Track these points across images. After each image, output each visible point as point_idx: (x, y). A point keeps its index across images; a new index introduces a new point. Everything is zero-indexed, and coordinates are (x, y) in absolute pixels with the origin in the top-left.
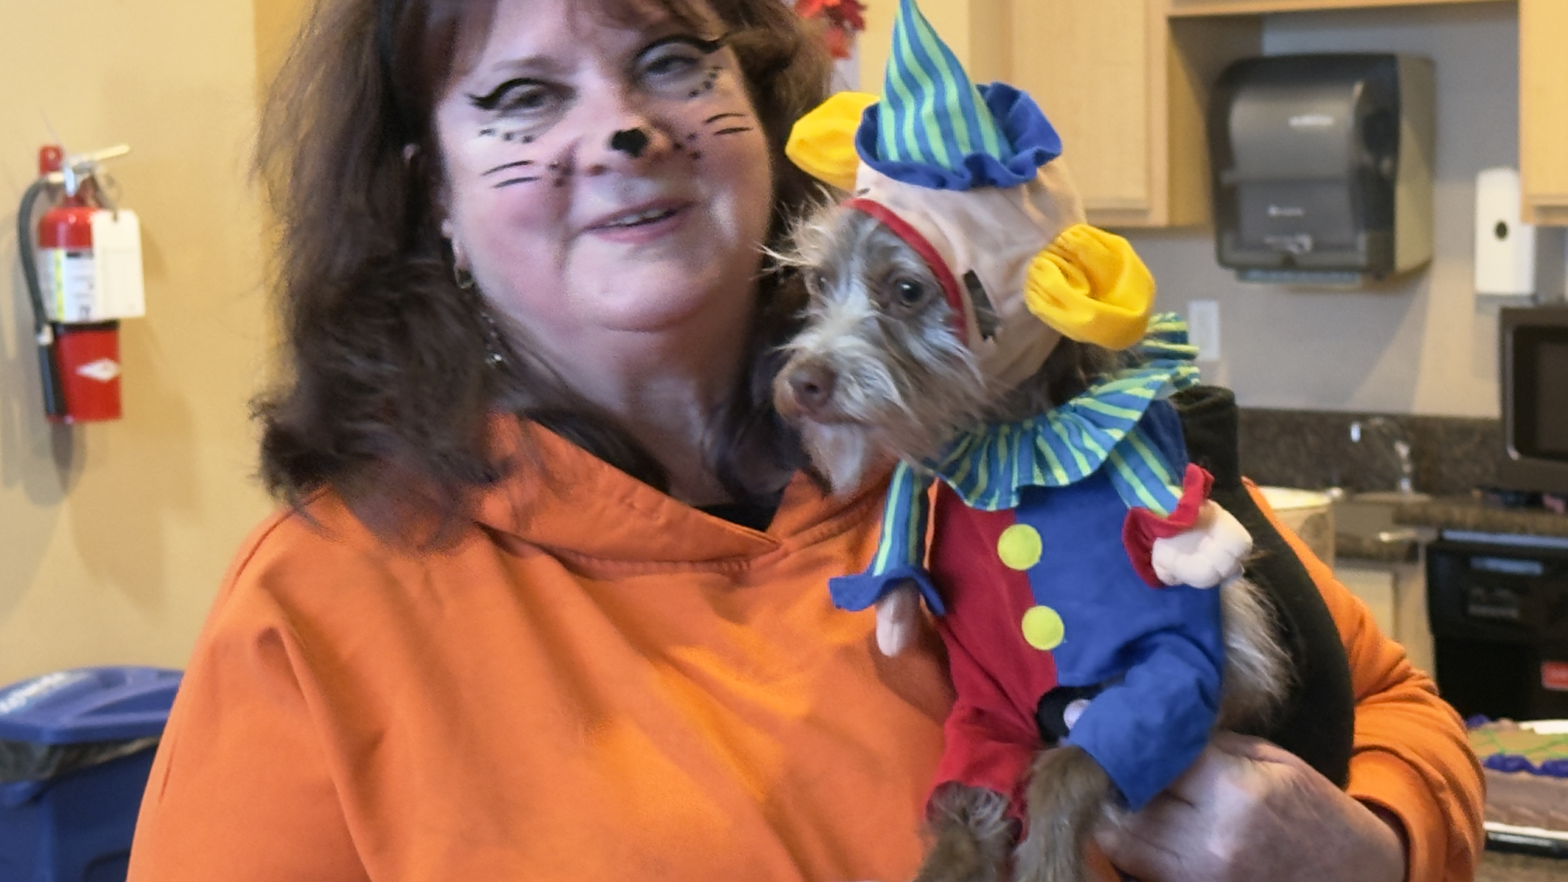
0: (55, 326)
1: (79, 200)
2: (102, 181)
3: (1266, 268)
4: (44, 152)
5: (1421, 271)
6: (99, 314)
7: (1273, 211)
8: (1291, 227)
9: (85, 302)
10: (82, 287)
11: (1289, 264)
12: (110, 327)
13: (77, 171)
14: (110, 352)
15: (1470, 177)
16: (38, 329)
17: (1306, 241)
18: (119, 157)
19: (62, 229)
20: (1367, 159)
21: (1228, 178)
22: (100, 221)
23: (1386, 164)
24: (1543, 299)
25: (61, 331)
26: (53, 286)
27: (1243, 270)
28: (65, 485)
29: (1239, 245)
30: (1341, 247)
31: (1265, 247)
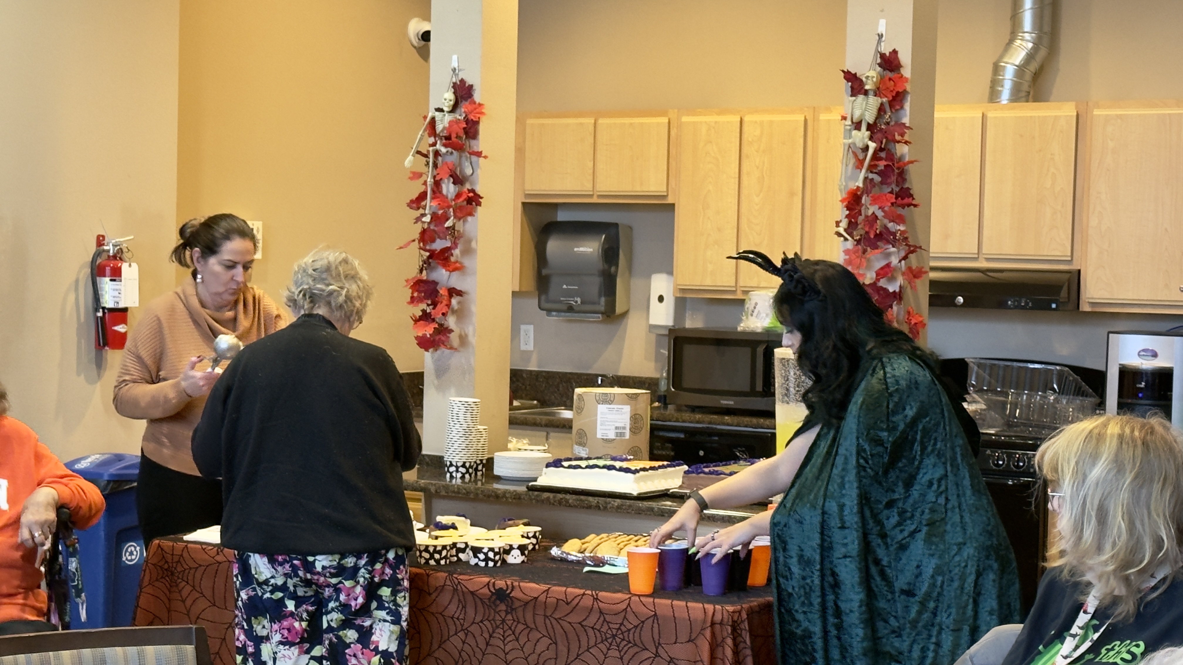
0: (104, 308)
1: (115, 257)
2: (125, 250)
3: (558, 311)
4: (98, 237)
5: (625, 314)
6: (121, 305)
7: (565, 287)
8: (571, 294)
9: (117, 300)
10: (116, 293)
11: (570, 309)
12: (125, 310)
13: (114, 246)
14: (124, 321)
15: (648, 277)
16: (96, 310)
17: (579, 300)
18: (130, 240)
19: (108, 269)
20: (606, 267)
21: (544, 272)
22: (125, 267)
23: (613, 269)
24: (677, 327)
25: (106, 311)
26: (104, 293)
27: (549, 311)
28: (99, 376)
29: (548, 301)
30: (594, 303)
31: (561, 302)
